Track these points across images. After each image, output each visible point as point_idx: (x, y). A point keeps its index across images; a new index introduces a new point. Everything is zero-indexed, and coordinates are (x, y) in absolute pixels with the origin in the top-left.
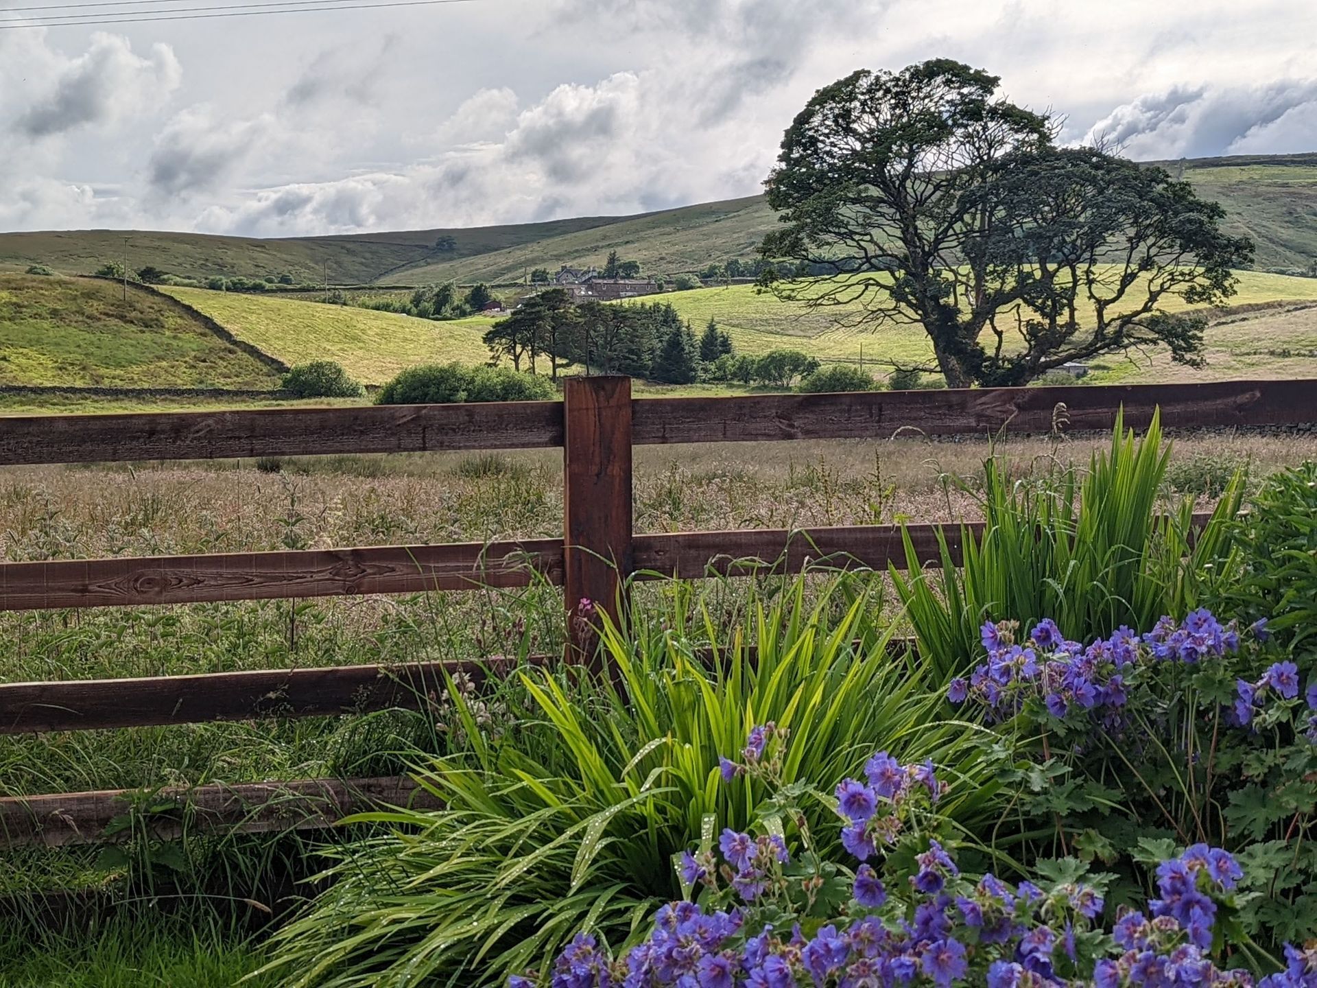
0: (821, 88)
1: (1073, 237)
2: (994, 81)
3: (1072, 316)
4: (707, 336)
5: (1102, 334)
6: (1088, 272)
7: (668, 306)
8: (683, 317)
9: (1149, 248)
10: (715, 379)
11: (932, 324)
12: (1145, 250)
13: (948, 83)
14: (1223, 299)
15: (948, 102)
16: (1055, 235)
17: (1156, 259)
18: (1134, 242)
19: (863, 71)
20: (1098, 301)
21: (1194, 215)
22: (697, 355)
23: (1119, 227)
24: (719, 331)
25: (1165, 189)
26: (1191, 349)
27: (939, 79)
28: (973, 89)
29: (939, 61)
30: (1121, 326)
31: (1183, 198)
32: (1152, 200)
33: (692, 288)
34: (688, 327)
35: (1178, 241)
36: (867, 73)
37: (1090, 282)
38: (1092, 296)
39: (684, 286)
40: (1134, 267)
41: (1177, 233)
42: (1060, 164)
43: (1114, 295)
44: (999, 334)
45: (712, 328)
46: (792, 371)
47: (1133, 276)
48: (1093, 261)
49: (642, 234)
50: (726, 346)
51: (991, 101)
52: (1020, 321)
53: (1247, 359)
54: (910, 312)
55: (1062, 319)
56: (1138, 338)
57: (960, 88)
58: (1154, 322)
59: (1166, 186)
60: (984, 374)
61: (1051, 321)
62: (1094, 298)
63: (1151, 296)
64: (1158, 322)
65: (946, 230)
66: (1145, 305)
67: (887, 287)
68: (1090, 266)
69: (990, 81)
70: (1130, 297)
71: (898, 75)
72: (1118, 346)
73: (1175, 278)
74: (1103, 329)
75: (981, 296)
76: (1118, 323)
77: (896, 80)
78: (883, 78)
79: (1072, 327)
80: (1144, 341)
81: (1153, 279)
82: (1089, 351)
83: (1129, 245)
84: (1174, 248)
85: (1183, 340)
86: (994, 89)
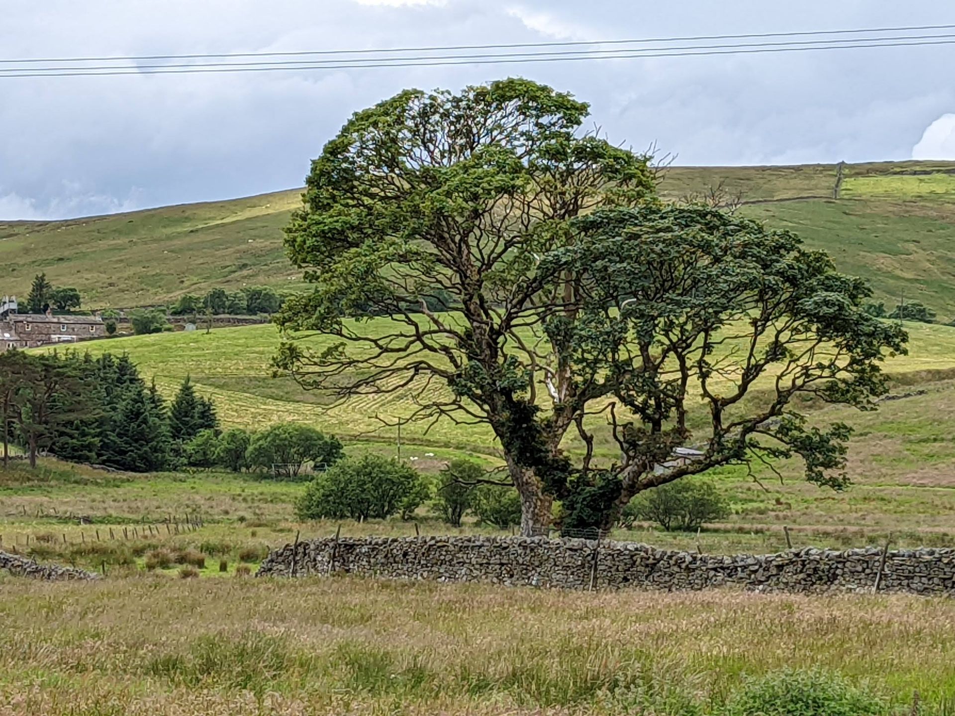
0: (360, 111)
1: (682, 319)
2: (582, 109)
3: (681, 420)
4: (179, 403)
5: (719, 443)
6: (701, 363)
7: (124, 360)
8: (145, 375)
9: (779, 332)
10: (191, 464)
11: (503, 425)
12: (774, 335)
13: (523, 110)
14: (872, 399)
15: (522, 134)
16: (660, 315)
17: (789, 346)
18: (759, 325)
19: (416, 92)
20: (714, 400)
21: (833, 296)
22: (165, 429)
23: (740, 306)
24: (197, 395)
25: (796, 259)
26: (829, 463)
27: (511, 105)
28: (555, 119)
29: (511, 82)
30: (744, 434)
31: (819, 271)
32: (778, 273)
33: (157, 330)
34: (153, 390)
35: (814, 328)
36: (417, 94)
37: (704, 376)
38: (706, 394)
39: (144, 327)
40: (759, 357)
41: (813, 317)
42: (666, 223)
43: (736, 393)
44: (589, 440)
45: (187, 390)
46: (302, 455)
47: (758, 368)
48: (707, 348)
49: (83, 248)
50: (207, 418)
51: (578, 133)
52: (615, 425)
53: (927, 448)
54: (475, 408)
55: (668, 425)
56: (765, 449)
57: (538, 117)
58: (784, 430)
59: (797, 255)
60: (569, 491)
61: (654, 426)
62: (709, 396)
63: (779, 396)
64: (789, 430)
65: (521, 302)
66: (773, 407)
67: (442, 374)
68: (703, 355)
69: (577, 109)
70: (798, 401)
71: (459, 95)
72: (739, 459)
73: (810, 372)
74: (721, 436)
75: (565, 386)
76: (739, 429)
77: (457, 101)
78: (440, 98)
79: (681, 435)
80: (775, 453)
81: (782, 375)
82: (703, 466)
83: (753, 330)
84: (809, 334)
85: (820, 453)
86: (582, 118)
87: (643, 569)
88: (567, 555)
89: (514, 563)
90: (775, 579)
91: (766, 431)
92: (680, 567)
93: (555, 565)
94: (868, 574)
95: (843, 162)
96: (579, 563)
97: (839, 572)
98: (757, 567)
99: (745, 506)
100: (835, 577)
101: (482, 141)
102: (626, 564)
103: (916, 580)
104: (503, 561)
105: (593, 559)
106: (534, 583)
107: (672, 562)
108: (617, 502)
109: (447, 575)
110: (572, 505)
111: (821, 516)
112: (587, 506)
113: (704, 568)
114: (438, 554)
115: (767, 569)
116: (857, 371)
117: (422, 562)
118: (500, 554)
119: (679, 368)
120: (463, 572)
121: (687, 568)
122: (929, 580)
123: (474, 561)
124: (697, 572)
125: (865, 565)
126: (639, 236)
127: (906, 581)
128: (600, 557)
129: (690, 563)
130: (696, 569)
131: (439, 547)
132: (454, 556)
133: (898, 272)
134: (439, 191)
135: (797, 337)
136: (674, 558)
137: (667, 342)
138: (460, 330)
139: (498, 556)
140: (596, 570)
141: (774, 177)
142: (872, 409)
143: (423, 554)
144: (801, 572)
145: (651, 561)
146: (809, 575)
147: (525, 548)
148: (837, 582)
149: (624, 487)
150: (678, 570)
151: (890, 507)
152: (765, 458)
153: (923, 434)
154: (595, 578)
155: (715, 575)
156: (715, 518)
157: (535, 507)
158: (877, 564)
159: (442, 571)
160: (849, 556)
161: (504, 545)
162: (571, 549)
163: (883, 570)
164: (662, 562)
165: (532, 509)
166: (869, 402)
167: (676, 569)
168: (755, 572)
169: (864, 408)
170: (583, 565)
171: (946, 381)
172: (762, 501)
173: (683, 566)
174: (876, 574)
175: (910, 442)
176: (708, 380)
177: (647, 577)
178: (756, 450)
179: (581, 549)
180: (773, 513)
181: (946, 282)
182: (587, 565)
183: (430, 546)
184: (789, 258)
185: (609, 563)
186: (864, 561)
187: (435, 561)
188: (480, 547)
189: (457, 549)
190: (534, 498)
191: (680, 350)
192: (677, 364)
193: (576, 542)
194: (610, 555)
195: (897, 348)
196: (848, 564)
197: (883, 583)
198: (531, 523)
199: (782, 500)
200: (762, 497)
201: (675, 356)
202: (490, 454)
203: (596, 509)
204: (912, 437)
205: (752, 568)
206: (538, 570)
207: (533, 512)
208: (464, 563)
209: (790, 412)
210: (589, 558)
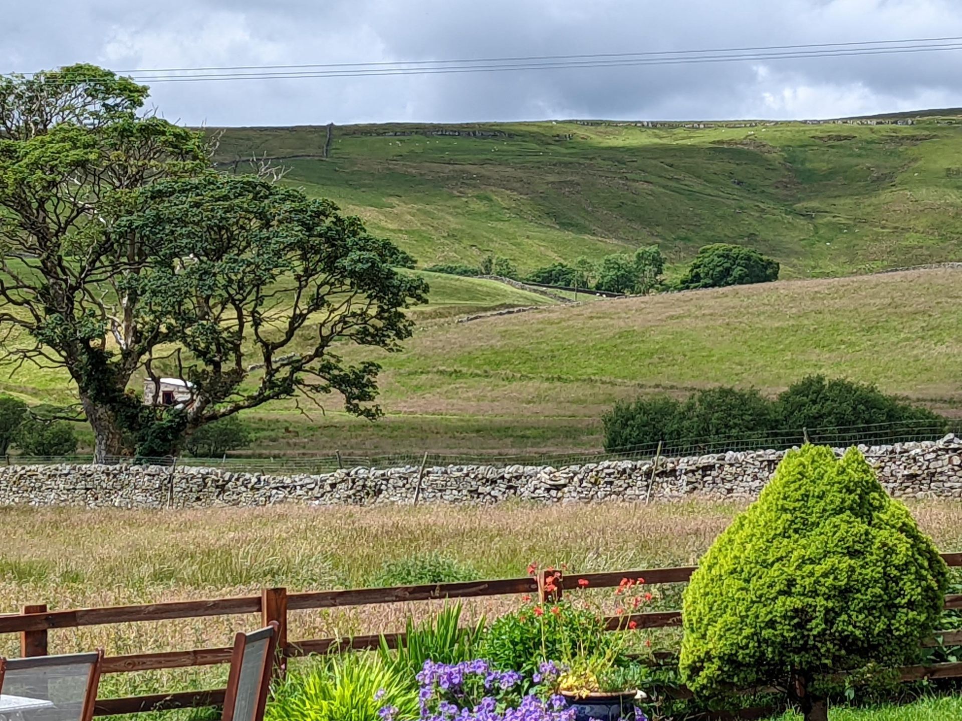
1: (240, 276)
2: (143, 91)
3: (238, 363)
5: (270, 382)
6: (253, 313)
9: (319, 287)
11: (78, 368)
12: (315, 289)
13: (90, 92)
14: (398, 342)
15: (92, 114)
17: (326, 298)
18: (303, 280)
20: (265, 345)
21: (366, 255)
23: (288, 264)
25: (334, 223)
26: (364, 397)
27: (80, 87)
28: (119, 100)
30: (292, 373)
31: (354, 233)
35: (348, 282)
37: (257, 323)
38: (258, 339)
40: (303, 307)
43: (284, 338)
44: (157, 381)
47: (303, 317)
48: (259, 300)
51: (141, 114)
52: (181, 368)
54: (54, 354)
55: (227, 367)
56: (308, 386)
57: (104, 99)
58: (326, 368)
59: (334, 220)
60: (140, 425)
61: (215, 368)
62: (261, 341)
63: (322, 340)
64: (330, 369)
65: (94, 262)
66: (317, 350)
67: (25, 325)
68: (256, 306)
69: (138, 91)
70: (301, 340)
71: (31, 79)
72: (288, 394)
73: (347, 319)
74: (272, 375)
75: (131, 334)
76: (288, 368)
77: (30, 84)
78: (15, 82)
79: (238, 374)
80: (316, 388)
81: (324, 322)
82: (256, 401)
83: (297, 284)
84: (344, 287)
85: (356, 388)
86: (144, 100)
87: (214, 490)
88: (146, 479)
89: (99, 487)
90: (329, 495)
91: (312, 370)
92: (247, 487)
93: (135, 488)
94: (408, 489)
95: (332, 124)
96: (157, 486)
97: (383, 487)
98: (313, 486)
99: (258, 435)
100: (380, 491)
101: (54, 120)
102: (199, 486)
103: (448, 492)
104: (88, 487)
105: (169, 482)
106: (116, 504)
107: (239, 483)
108: (183, 433)
109: (37, 500)
110: (143, 437)
111: (327, 442)
112: (156, 437)
113: (267, 488)
114: (28, 482)
115: (322, 487)
116: (385, 319)
117: (14, 489)
118: (86, 481)
119: (236, 316)
120: (52, 497)
121: (252, 488)
122: (459, 492)
123: (61, 486)
124: (261, 491)
125: (405, 481)
126: (202, 204)
127: (439, 494)
128: (175, 481)
129: (256, 483)
130: (261, 488)
131: (29, 476)
132: (43, 483)
133: (383, 224)
134: (21, 163)
135: (335, 290)
136: (241, 480)
137: (226, 295)
138: (39, 285)
139: (83, 482)
140: (172, 491)
141: (270, 137)
142: (398, 350)
143: (15, 482)
144: (352, 488)
145: (220, 483)
146: (359, 491)
147: (108, 475)
148: (381, 496)
149: (189, 419)
150: (245, 489)
151: (385, 432)
152: (308, 393)
153: (411, 367)
154: (172, 498)
155: (277, 493)
156: (238, 446)
157: (107, 440)
158: (415, 480)
159: (32, 496)
160: (392, 474)
161: (89, 473)
162: (149, 475)
163: (420, 484)
164: (230, 483)
165: (104, 441)
166: (395, 345)
167: (243, 489)
168: (312, 489)
169: (391, 350)
170: (160, 488)
171: (429, 320)
172: (273, 430)
173: (249, 486)
174: (415, 488)
175: (400, 374)
176: (260, 329)
177: (218, 496)
178: (301, 386)
179: (159, 475)
180: (285, 441)
181: (424, 231)
182: (164, 488)
183: (21, 475)
184: (328, 222)
185: (183, 486)
186: (405, 478)
187: (25, 488)
188: (66, 475)
189: (46, 477)
190: (107, 431)
191: (237, 302)
192: (235, 314)
193: (153, 468)
194: (184, 478)
195: (419, 298)
196: (391, 481)
197: (421, 495)
198: (103, 453)
199: (290, 429)
200: (273, 426)
201: (233, 307)
202: (22, 392)
203: (165, 440)
204: (402, 371)
205: (309, 486)
206: (120, 493)
207: (106, 444)
208: (52, 489)
209: (328, 354)
210: (166, 482)
